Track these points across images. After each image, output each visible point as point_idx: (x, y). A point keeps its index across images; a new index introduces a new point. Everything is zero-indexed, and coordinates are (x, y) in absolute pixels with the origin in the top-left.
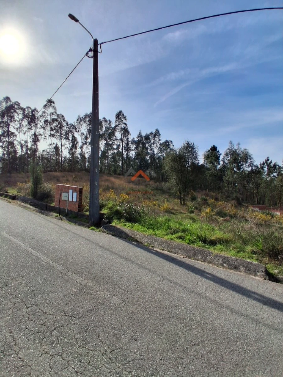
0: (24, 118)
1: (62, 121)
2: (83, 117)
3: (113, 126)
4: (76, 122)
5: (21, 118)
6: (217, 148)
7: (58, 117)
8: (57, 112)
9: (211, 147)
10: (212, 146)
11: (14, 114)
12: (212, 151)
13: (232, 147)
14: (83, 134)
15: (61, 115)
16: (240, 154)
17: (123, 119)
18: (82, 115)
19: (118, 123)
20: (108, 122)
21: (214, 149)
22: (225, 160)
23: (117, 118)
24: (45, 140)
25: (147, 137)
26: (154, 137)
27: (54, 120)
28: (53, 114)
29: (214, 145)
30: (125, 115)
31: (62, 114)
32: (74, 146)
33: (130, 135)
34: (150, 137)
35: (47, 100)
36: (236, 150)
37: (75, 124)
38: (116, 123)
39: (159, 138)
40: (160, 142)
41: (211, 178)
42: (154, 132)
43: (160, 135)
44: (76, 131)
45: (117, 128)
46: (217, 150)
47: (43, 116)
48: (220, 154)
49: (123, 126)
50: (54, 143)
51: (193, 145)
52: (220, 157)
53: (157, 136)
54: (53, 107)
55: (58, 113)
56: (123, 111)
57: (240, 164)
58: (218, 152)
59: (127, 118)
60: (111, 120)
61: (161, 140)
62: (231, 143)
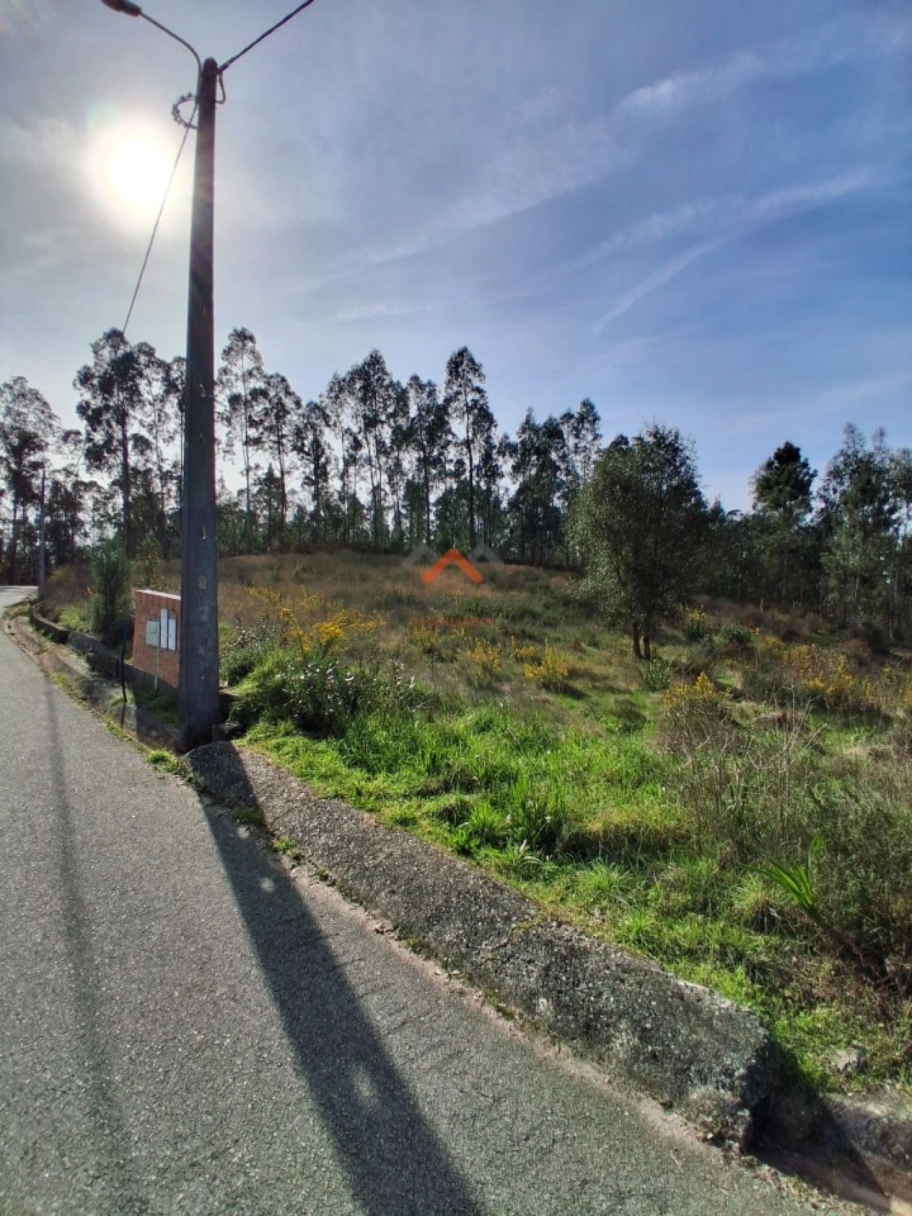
0: (167, 392)
1: (282, 395)
2: (348, 379)
3: (440, 401)
4: (326, 394)
5: (161, 392)
6: (801, 453)
7: (269, 384)
8: (263, 368)
9: (779, 449)
10: (782, 446)
11: (139, 381)
12: (780, 463)
13: (857, 447)
14: (348, 431)
15: (278, 375)
16: (888, 471)
17: (470, 376)
18: (343, 373)
19: (455, 388)
20: (427, 389)
21: (789, 455)
22: (831, 492)
23: (451, 373)
24: (228, 456)
25: (553, 431)
26: (575, 429)
27: (257, 394)
28: (250, 374)
29: (787, 443)
30: (477, 361)
31: (282, 374)
32: (321, 473)
33: (496, 426)
34: (565, 429)
35: (231, 331)
36: (871, 455)
37: (322, 402)
38: (449, 391)
39: (593, 431)
40: (596, 442)
41: (776, 561)
42: (576, 409)
43: (596, 419)
44: (328, 425)
45: (454, 405)
46: (802, 460)
47: (222, 383)
48: (811, 472)
49: (472, 396)
50: (257, 467)
51: (676, 437)
52: (813, 484)
53: (587, 425)
54: (253, 352)
55: (268, 370)
56: (470, 349)
57: (886, 507)
58: (805, 465)
59: (483, 370)
60: (434, 381)
61: (601, 436)
62: (851, 430)
